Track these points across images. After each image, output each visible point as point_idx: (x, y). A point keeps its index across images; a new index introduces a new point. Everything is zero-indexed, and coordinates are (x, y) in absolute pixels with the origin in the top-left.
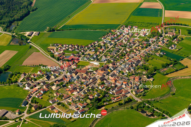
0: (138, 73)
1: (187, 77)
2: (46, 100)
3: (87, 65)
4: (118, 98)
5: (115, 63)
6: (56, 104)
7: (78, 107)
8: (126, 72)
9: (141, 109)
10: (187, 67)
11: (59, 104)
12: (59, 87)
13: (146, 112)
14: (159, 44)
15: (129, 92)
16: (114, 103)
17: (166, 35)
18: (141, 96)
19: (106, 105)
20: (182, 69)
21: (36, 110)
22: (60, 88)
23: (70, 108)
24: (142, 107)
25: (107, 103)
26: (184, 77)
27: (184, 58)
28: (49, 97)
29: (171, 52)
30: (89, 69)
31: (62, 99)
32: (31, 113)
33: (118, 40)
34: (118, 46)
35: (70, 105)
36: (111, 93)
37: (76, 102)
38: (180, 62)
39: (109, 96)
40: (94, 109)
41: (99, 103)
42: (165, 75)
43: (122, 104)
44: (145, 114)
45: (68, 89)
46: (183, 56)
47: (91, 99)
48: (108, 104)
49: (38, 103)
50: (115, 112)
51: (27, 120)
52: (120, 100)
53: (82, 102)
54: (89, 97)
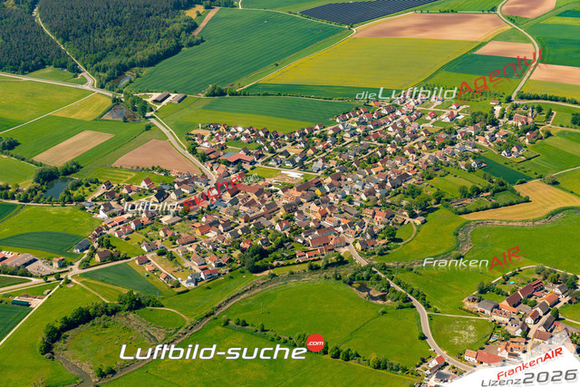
0: (391, 204)
1: (515, 224)
2: (136, 243)
3: (271, 177)
4: (312, 254)
5: (343, 178)
6: (155, 254)
7: (205, 264)
8: (361, 199)
9: (361, 281)
10: (527, 201)
11: (162, 253)
12: (179, 218)
13: (369, 290)
14: (481, 142)
15: (348, 244)
16: (300, 263)
17: (510, 122)
18: (374, 254)
19: (278, 266)
20: (511, 204)
21: (103, 262)
22: (180, 221)
23: (187, 264)
24: (363, 279)
25: (281, 263)
26: (509, 221)
27: (531, 179)
28: (147, 237)
29: (502, 164)
30: (270, 185)
31: (175, 244)
32: (88, 266)
33: (377, 126)
34: (370, 140)
35: (188, 258)
36: (299, 240)
37: (205, 252)
38: (516, 187)
39: (293, 247)
40: (243, 272)
41: (261, 259)
42: (460, 214)
43: (318, 268)
44: (366, 293)
45: (197, 225)
46: (531, 174)
47: (243, 250)
48: (283, 266)
49: (115, 247)
50: (292, 283)
51: (74, 281)
52: (317, 258)
53: (219, 255)
54: (242, 244)
